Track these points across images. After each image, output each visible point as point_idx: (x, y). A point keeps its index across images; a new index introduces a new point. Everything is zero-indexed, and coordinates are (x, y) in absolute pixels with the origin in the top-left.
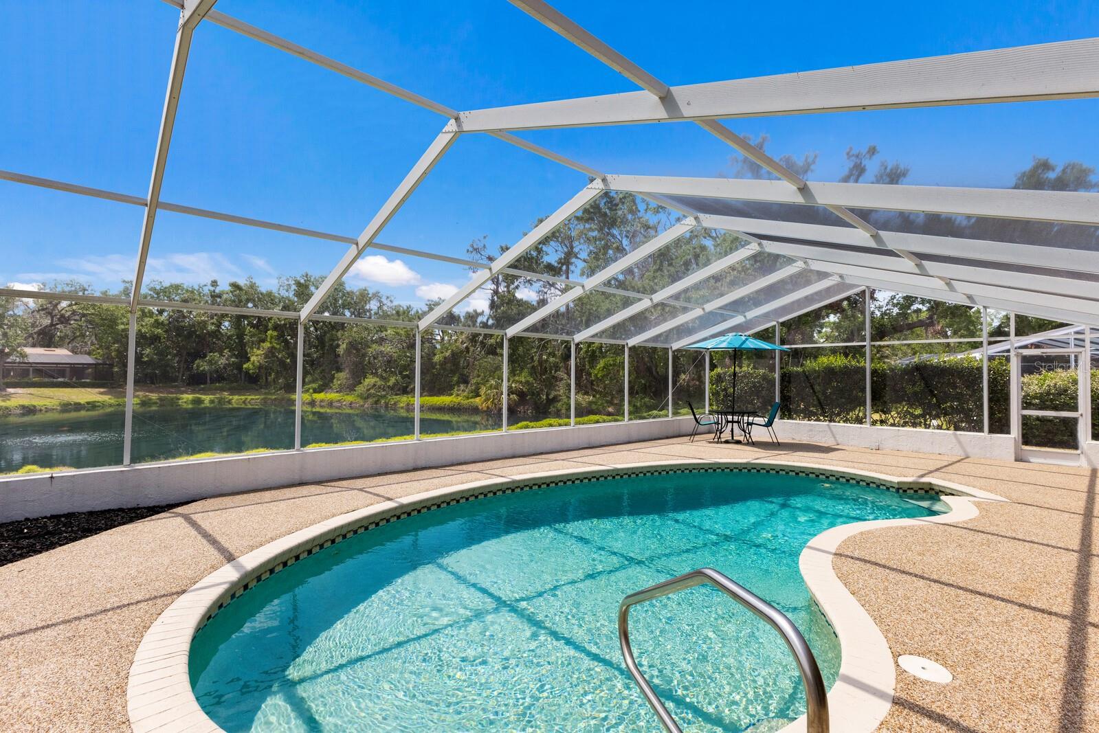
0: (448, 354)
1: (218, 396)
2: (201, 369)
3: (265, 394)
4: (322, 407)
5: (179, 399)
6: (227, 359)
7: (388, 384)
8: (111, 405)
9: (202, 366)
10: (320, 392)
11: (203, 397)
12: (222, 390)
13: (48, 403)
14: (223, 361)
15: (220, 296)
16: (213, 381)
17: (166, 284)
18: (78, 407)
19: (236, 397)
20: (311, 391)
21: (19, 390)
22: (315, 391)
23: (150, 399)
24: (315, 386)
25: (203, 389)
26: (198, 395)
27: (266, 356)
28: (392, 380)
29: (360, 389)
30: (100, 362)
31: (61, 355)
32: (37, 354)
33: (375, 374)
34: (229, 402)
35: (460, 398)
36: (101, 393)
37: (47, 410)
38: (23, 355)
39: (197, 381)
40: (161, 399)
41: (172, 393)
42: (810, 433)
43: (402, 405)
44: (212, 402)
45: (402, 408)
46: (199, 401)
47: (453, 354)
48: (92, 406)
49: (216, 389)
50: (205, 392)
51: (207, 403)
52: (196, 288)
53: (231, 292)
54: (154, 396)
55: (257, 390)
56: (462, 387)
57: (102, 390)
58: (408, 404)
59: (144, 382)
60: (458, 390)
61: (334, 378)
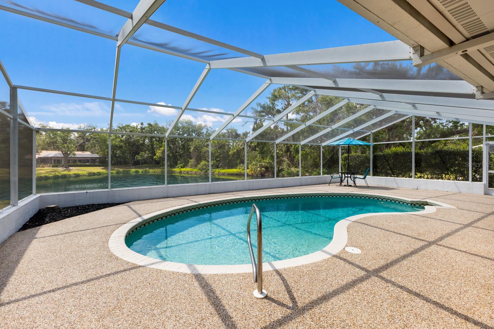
0: (235, 151)
1: (144, 170)
2: (138, 159)
3: (162, 169)
4: (184, 174)
5: (130, 171)
6: (147, 155)
9: (138, 157)
10: (183, 168)
11: (139, 170)
12: (146, 167)
13: (84, 173)
14: (146, 155)
15: (144, 129)
16: (142, 164)
17: (124, 125)
18: (94, 174)
19: (151, 170)
20: (180, 167)
21: (73, 168)
22: (182, 167)
23: (120, 171)
24: (181, 165)
25: (139, 167)
26: (137, 169)
28: (212, 162)
29: (199, 166)
30: (101, 156)
31: (87, 154)
32: (79, 154)
33: (205, 160)
34: (149, 172)
35: (240, 170)
36: (102, 169)
37: (84, 175)
38: (75, 154)
39: (137, 164)
40: (124, 171)
41: (127, 169)
42: (386, 182)
43: (216, 173)
44: (142, 172)
45: (216, 174)
46: (137, 172)
47: (237, 151)
48: (99, 174)
49: (144, 167)
50: (140, 168)
51: (140, 173)
52: (135, 126)
53: (148, 127)
54: (121, 170)
55: (159, 167)
56: (241, 165)
57: (102, 168)
58: (219, 173)
59: (117, 164)
60: (240, 166)
61: (189, 162)
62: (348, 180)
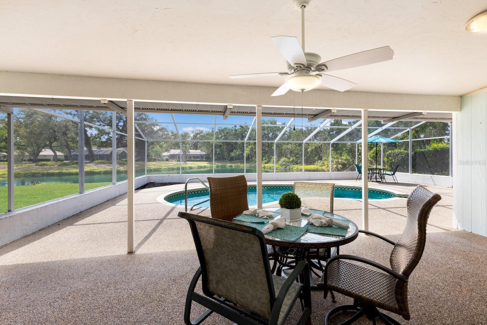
0: (313, 148)
1: (237, 164)
2: (232, 155)
3: (251, 164)
4: (267, 169)
5: (226, 165)
6: (239, 152)
7: (290, 160)
8: (209, 167)
9: (233, 154)
10: (267, 163)
11: (233, 165)
12: (238, 162)
13: (195, 166)
14: (238, 153)
15: (237, 130)
16: (236, 160)
17: (223, 128)
18: (201, 167)
19: (242, 165)
20: (264, 163)
21: (189, 162)
22: (266, 163)
23: (219, 165)
24: (266, 161)
25: (233, 162)
26: (231, 164)
27: (250, 151)
28: (291, 159)
29: (280, 162)
30: (207, 154)
31: (198, 152)
32: (193, 152)
33: (286, 157)
34: (240, 167)
35: (318, 166)
36: (207, 163)
37: (195, 168)
38: (189, 152)
39: (232, 160)
40: (222, 166)
41: (224, 163)
42: (423, 180)
43: (295, 169)
44: (235, 166)
45: (295, 170)
46: (231, 166)
47: (316, 148)
48: (205, 167)
49: (237, 162)
50: (233, 163)
51: (233, 167)
52: (231, 128)
53: (240, 129)
54: (220, 164)
55: (248, 163)
56: (319, 161)
57: (207, 162)
58: (297, 169)
59: (218, 160)
60: (317, 163)
61: (272, 158)
62: (376, 176)
